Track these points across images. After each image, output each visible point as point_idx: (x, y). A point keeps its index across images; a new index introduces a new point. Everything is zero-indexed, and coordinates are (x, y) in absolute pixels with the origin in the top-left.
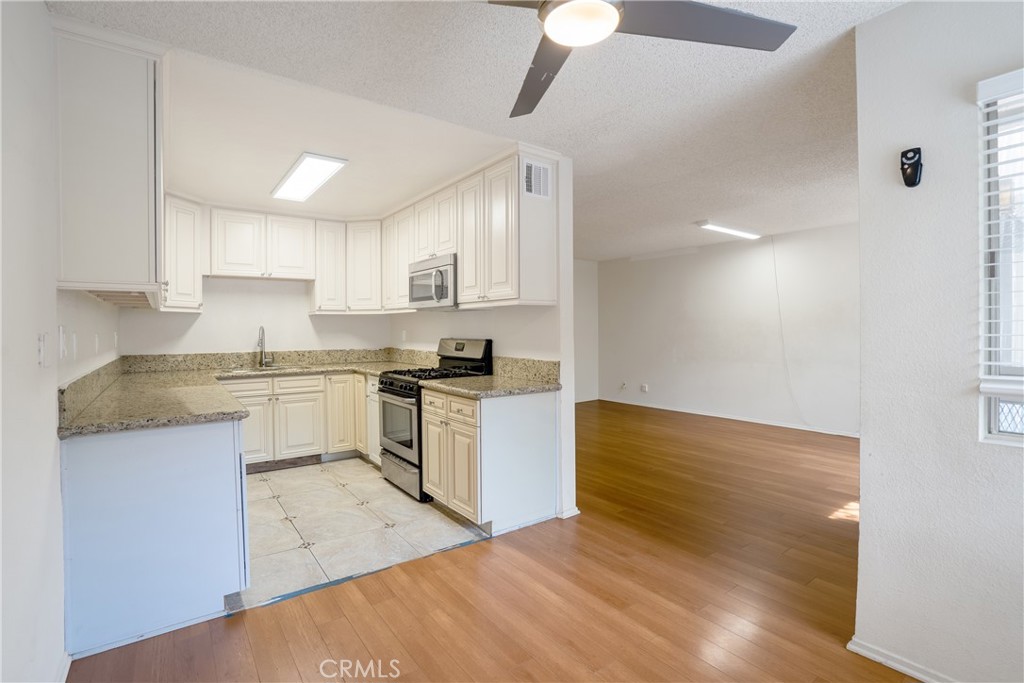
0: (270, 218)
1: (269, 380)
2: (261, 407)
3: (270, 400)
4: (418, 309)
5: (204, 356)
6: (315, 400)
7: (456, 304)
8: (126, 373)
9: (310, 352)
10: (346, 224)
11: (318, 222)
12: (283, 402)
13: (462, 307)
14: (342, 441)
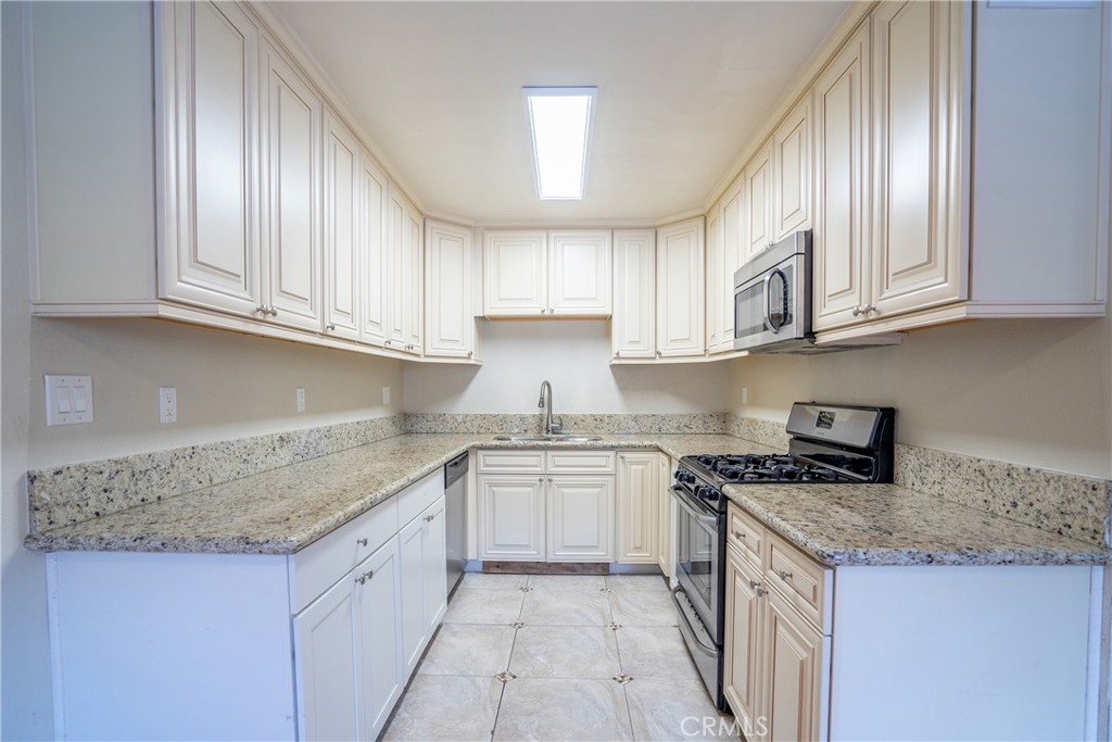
0: (553, 234)
1: (542, 453)
2: (529, 489)
3: (540, 480)
5: (484, 417)
6: (601, 486)
7: (810, 334)
8: (409, 433)
9: (610, 417)
10: (655, 230)
11: (616, 233)
12: (560, 486)
13: (822, 339)
14: (638, 549)
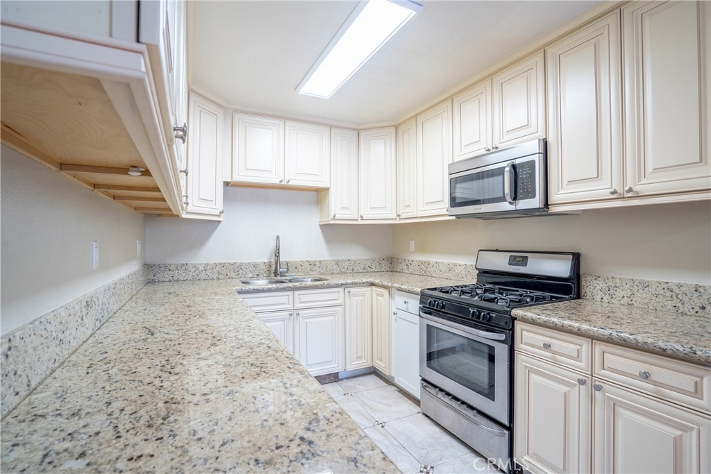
0: (289, 123)
1: (290, 293)
2: (281, 323)
3: (291, 315)
4: (458, 216)
5: (223, 265)
6: (334, 315)
7: (547, 205)
9: (320, 262)
10: (358, 131)
11: (332, 129)
12: (305, 318)
14: (359, 358)
